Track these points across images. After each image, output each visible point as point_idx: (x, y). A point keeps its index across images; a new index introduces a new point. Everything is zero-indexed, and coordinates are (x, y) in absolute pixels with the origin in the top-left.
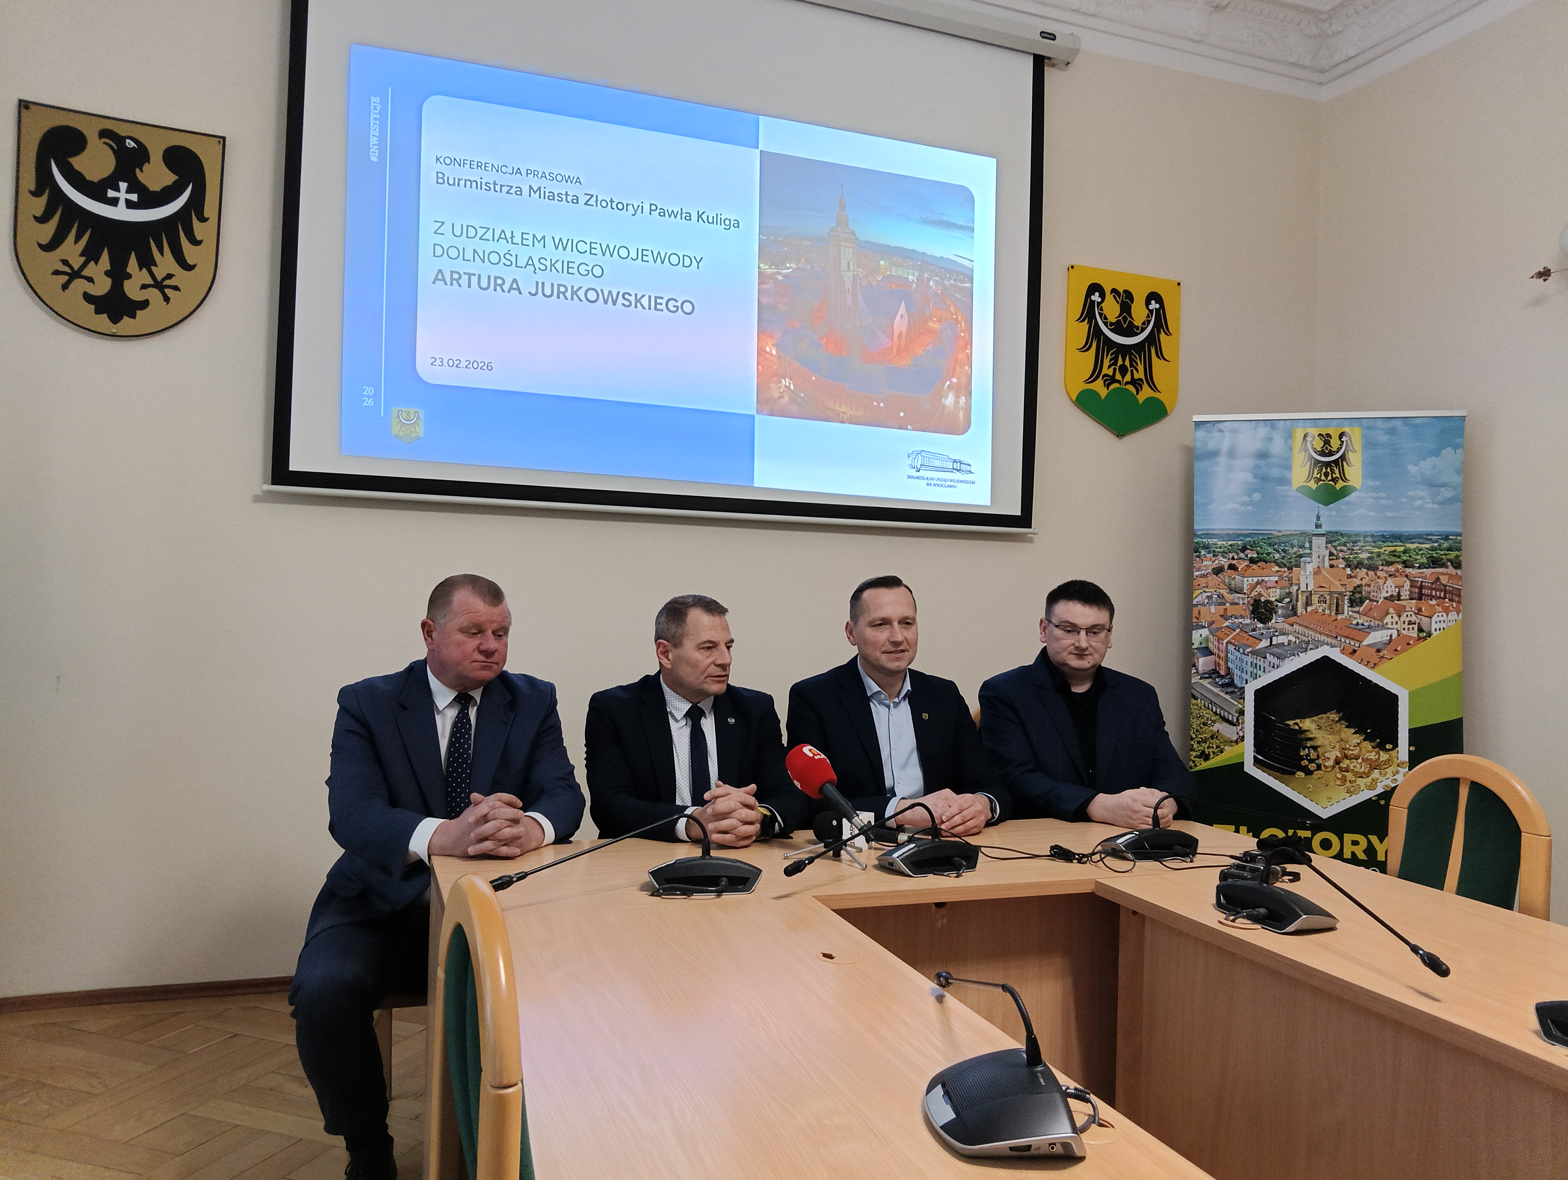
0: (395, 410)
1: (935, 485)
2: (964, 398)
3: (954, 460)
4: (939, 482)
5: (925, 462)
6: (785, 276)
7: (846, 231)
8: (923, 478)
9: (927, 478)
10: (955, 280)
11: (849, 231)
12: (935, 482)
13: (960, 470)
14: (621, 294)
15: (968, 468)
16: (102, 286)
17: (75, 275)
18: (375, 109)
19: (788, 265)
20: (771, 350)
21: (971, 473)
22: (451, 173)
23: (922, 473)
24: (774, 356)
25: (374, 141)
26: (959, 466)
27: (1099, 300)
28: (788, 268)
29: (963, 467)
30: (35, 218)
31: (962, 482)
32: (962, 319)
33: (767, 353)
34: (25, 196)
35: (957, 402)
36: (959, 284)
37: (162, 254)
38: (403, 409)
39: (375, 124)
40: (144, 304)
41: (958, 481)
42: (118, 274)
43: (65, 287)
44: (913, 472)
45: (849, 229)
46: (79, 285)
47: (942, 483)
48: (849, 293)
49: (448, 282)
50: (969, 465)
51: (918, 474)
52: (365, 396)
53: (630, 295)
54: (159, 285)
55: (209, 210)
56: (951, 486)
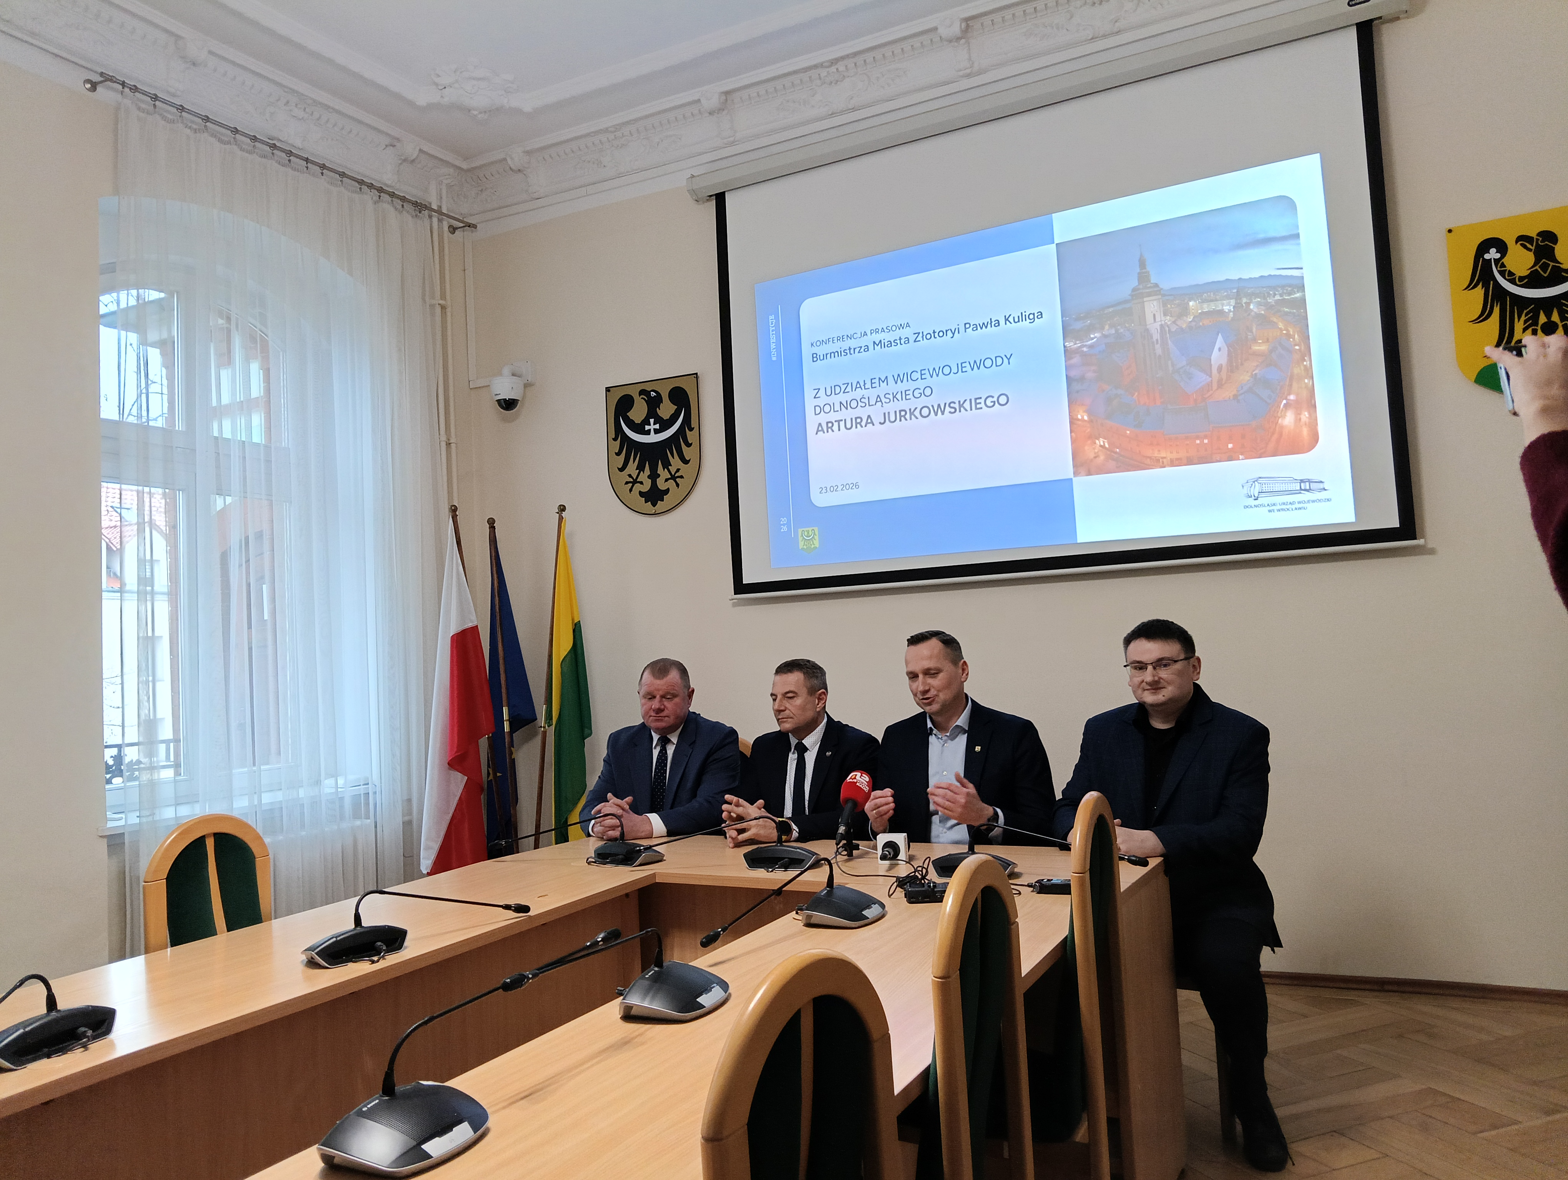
0: (800, 531)
1: (1279, 510)
2: (1306, 413)
3: (1301, 480)
4: (1284, 507)
5: (1264, 488)
6: (1091, 347)
7: (1149, 286)
8: (1262, 505)
9: (1268, 505)
10: (1281, 295)
11: (1152, 285)
12: (1279, 507)
13: (1310, 489)
14: (947, 405)
15: (1321, 486)
16: (647, 486)
17: (635, 482)
18: (772, 324)
19: (1092, 336)
20: (1083, 417)
21: (1326, 490)
22: (821, 350)
23: (1260, 501)
24: (1086, 421)
25: (773, 346)
26: (1307, 485)
27: (1498, 256)
28: (1092, 339)
29: (1313, 486)
30: (616, 453)
31: (1313, 501)
32: (1294, 332)
33: (1078, 420)
34: (611, 441)
35: (1298, 420)
36: (1286, 297)
37: (673, 457)
38: (804, 529)
39: (773, 334)
40: (667, 491)
41: (1309, 501)
42: (654, 476)
43: (631, 490)
44: (1251, 502)
45: (1152, 283)
46: (638, 487)
47: (1288, 507)
48: (1157, 343)
49: (826, 431)
50: (1321, 482)
51: (1256, 503)
52: (782, 525)
53: (955, 403)
54: (673, 478)
55: (694, 424)
56: (1300, 509)
